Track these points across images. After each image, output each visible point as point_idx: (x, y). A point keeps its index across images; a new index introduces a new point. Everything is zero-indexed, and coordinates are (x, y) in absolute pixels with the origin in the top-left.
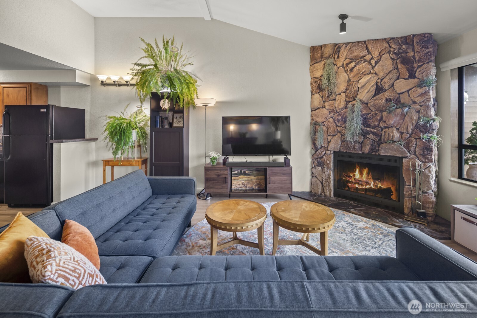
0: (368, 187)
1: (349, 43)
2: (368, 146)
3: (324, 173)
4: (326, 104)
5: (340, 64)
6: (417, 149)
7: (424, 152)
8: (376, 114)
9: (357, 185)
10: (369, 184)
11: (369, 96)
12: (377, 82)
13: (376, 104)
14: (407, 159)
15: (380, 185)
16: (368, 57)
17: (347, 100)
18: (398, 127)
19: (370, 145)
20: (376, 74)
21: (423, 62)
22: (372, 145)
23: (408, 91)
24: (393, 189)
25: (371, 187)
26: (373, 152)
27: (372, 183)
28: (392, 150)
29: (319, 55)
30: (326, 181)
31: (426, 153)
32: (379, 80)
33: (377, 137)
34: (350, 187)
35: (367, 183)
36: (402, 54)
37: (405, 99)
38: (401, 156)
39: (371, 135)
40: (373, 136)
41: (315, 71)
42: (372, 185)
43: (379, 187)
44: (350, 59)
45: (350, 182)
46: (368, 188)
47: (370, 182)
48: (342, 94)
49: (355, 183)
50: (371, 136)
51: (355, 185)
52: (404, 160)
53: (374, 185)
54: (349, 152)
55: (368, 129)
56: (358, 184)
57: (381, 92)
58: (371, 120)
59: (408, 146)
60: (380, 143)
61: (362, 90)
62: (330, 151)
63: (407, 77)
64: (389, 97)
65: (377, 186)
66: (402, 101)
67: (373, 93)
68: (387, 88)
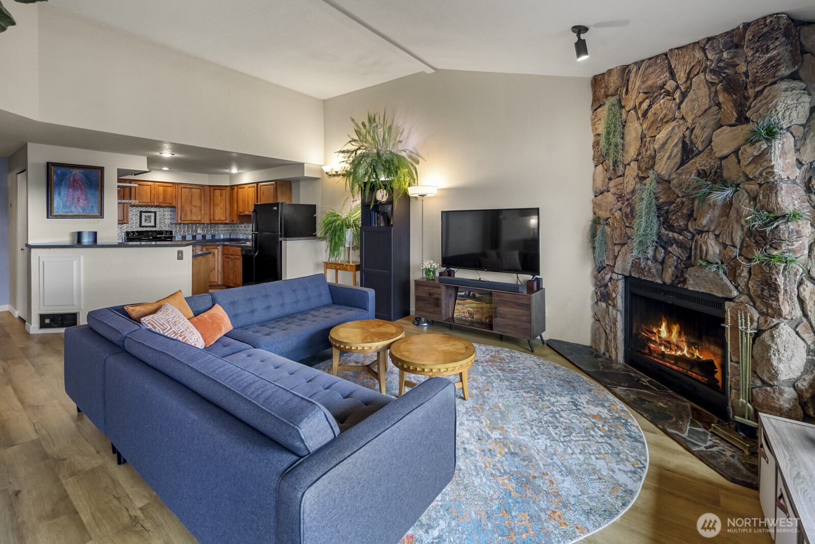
0: (679, 353)
1: (643, 61)
2: (670, 269)
3: (608, 314)
4: (612, 184)
5: (630, 105)
6: (751, 284)
7: (763, 290)
8: (683, 203)
9: (663, 349)
10: (682, 350)
11: (671, 167)
12: (684, 136)
13: (682, 183)
14: (732, 304)
15: (697, 354)
16: (670, 85)
17: (641, 175)
18: (717, 233)
19: (673, 268)
20: (683, 118)
21: (761, 83)
22: (676, 267)
23: (736, 152)
24: (716, 364)
25: (684, 355)
26: (680, 282)
27: (686, 349)
28: (707, 282)
29: (603, 91)
30: (611, 331)
31: (766, 293)
32: (688, 132)
33: (683, 252)
34: (652, 348)
35: (679, 348)
36: (726, 71)
37: (731, 171)
38: (720, 295)
39: (674, 246)
40: (677, 249)
41: (597, 123)
42: (685, 352)
43: (695, 357)
44: (644, 93)
45: (653, 340)
46: (680, 355)
47: (682, 347)
48: (632, 164)
49: (661, 344)
50: (674, 249)
51: (660, 348)
52: (727, 304)
53: (688, 352)
54: (643, 278)
55: (671, 234)
56: (666, 347)
57: (690, 156)
58: (674, 214)
59: (733, 274)
60: (689, 263)
61: (662, 153)
62: (618, 274)
63: (733, 121)
64: (703, 168)
65: (693, 355)
66: (725, 174)
67: (678, 159)
68: (700, 148)
